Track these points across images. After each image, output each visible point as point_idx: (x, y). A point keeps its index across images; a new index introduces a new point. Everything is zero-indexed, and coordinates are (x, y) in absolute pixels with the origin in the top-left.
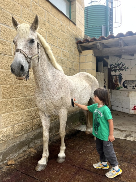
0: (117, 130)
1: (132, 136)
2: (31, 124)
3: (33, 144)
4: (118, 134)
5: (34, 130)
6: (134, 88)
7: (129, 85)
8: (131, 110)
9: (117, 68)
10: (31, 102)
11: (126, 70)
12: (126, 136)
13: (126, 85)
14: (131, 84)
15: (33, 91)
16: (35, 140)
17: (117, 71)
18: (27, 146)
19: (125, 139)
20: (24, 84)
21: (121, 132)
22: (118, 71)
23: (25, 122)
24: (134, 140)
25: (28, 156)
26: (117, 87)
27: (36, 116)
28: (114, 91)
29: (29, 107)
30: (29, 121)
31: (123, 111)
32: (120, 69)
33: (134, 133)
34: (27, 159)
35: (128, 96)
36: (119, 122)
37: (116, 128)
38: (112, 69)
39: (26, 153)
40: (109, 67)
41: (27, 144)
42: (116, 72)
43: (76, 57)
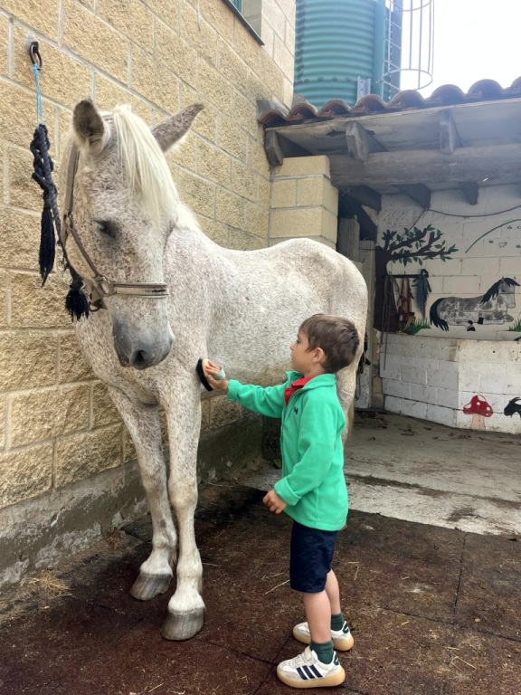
0: (417, 490)
1: (478, 517)
2: (44, 458)
3: (54, 553)
4: (421, 507)
5: (59, 489)
6: (473, 329)
7: (455, 315)
8: (461, 414)
9: (410, 249)
10: (48, 359)
11: (443, 259)
12: (456, 516)
13: (442, 315)
14: (461, 314)
15: (57, 304)
16: (62, 532)
17: (412, 258)
18: (22, 565)
19: (453, 528)
20: (15, 268)
21: (434, 497)
22: (416, 259)
23: (14, 453)
24: (490, 531)
25: (28, 609)
26: (408, 324)
27: (70, 426)
28: (397, 339)
29: (38, 382)
30: (38, 447)
31: (430, 419)
32: (421, 252)
33: (481, 500)
34: (22, 623)
35: (451, 360)
36: (419, 460)
37: (411, 483)
38: (391, 250)
39: (18, 597)
40: (382, 243)
41: (23, 553)
42: (405, 264)
43: (258, 179)
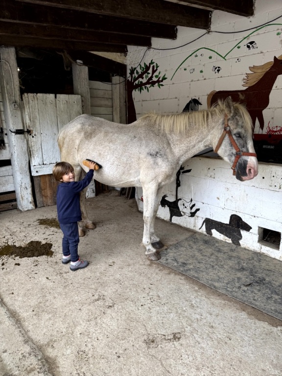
9: (142, 80)
11: (159, 86)
22: (145, 88)
38: (134, 82)
40: (129, 77)
42: (141, 92)
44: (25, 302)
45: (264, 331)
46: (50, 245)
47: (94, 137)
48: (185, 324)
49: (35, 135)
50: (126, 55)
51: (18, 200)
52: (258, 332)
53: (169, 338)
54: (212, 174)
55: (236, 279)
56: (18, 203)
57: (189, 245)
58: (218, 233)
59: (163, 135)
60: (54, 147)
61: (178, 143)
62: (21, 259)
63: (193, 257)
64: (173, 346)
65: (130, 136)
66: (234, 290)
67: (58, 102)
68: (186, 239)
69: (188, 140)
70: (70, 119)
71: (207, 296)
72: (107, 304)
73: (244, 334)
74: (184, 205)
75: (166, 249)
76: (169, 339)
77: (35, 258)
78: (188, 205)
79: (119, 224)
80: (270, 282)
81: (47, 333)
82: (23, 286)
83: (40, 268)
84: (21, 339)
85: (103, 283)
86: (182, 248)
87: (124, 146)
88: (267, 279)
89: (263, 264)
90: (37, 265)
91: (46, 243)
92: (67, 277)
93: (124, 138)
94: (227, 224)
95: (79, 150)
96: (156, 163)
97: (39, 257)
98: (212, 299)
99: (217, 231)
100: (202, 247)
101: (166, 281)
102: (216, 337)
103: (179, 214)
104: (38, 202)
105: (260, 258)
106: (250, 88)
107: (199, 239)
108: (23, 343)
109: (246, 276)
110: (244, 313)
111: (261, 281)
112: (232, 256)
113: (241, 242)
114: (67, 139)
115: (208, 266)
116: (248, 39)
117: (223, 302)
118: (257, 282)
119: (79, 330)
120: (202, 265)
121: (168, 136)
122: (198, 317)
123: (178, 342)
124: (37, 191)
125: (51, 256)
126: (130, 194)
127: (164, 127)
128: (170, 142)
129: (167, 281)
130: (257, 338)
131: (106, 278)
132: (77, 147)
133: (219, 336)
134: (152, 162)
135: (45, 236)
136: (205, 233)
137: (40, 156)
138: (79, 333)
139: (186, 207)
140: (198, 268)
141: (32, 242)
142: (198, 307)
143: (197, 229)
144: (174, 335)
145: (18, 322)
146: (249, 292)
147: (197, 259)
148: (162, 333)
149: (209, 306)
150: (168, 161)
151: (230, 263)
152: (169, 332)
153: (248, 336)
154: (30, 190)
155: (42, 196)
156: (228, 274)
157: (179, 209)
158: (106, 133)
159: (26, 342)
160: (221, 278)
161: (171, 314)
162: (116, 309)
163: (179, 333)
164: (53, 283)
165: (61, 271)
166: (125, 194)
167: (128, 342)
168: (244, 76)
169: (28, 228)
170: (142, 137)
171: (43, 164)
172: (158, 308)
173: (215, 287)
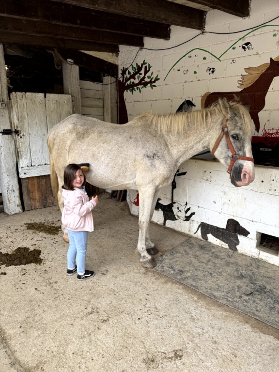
9: (135, 81)
11: (152, 86)
22: (137, 88)
38: (126, 82)
40: (121, 78)
42: (132, 92)
44: (11, 317)
45: (271, 345)
46: (39, 252)
47: (87, 137)
48: (186, 339)
49: (23, 136)
50: (117, 55)
51: (5, 203)
52: (264, 347)
53: (170, 356)
54: (208, 177)
55: (236, 287)
56: (5, 206)
57: (185, 251)
58: (214, 238)
59: (160, 136)
60: (43, 149)
61: (175, 144)
62: (7, 268)
63: (190, 263)
64: (175, 366)
65: (125, 137)
66: (235, 299)
67: (47, 101)
68: (182, 244)
69: (187, 141)
70: (60, 119)
71: (207, 307)
72: (101, 318)
73: (249, 350)
74: (178, 208)
75: (162, 256)
76: (170, 358)
77: (22, 266)
78: (183, 209)
79: (110, 228)
80: (271, 291)
81: (36, 354)
82: (9, 298)
83: (28, 278)
84: (7, 361)
85: (97, 293)
86: (178, 254)
87: (119, 147)
88: (268, 287)
89: (263, 271)
90: (24, 274)
91: (35, 250)
92: (57, 288)
93: (120, 138)
94: (223, 229)
95: (71, 151)
96: (153, 165)
97: (27, 265)
98: (212, 311)
99: (213, 235)
100: (198, 253)
101: (163, 290)
102: (220, 354)
103: (173, 218)
104: (25, 206)
105: (258, 264)
106: (245, 89)
107: (194, 244)
108: (9, 366)
109: (246, 284)
110: (247, 325)
111: (262, 290)
112: (230, 263)
113: (238, 247)
114: (58, 140)
115: (206, 274)
116: (243, 40)
117: (225, 314)
118: (258, 291)
119: (71, 348)
120: (199, 272)
121: (166, 136)
122: (200, 331)
123: (180, 361)
124: (25, 193)
125: (40, 264)
126: (121, 197)
127: (161, 127)
128: (168, 143)
129: (164, 292)
130: (264, 354)
131: (100, 288)
132: (68, 148)
133: (224, 353)
134: (149, 164)
135: (33, 242)
136: (200, 238)
137: (28, 157)
138: (71, 353)
139: (180, 211)
140: (196, 276)
141: (19, 248)
142: (198, 319)
143: (192, 234)
144: (176, 352)
145: (4, 341)
146: (251, 302)
147: (194, 266)
148: (162, 351)
149: (211, 318)
150: (166, 163)
151: (229, 270)
152: (169, 349)
153: (254, 352)
154: (17, 193)
155: (30, 199)
156: (228, 283)
157: (173, 213)
158: (100, 133)
159: (12, 365)
160: (221, 287)
161: (171, 328)
162: (111, 323)
163: (180, 350)
164: (42, 294)
165: (51, 281)
166: (115, 197)
167: (126, 362)
168: (239, 78)
169: (15, 233)
170: (138, 137)
171: (32, 166)
172: (156, 322)
173: (215, 296)
